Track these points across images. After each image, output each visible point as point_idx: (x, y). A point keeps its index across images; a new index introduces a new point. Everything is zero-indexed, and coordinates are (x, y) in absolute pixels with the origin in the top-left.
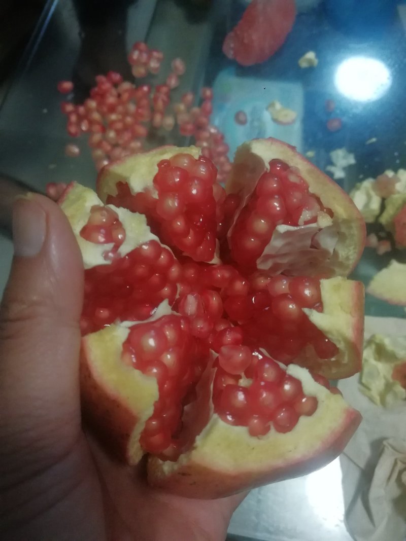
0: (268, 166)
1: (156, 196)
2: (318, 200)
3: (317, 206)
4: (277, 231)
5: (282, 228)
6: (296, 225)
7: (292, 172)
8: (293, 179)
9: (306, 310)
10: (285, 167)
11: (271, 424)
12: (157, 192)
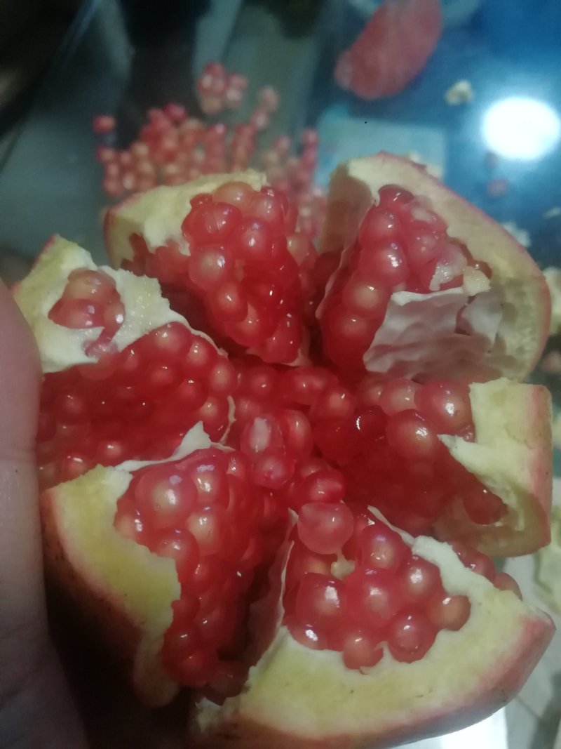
0: (376, 196)
1: (185, 250)
2: (464, 249)
3: (461, 259)
4: (394, 303)
5: (402, 297)
6: (426, 290)
7: (417, 205)
8: (419, 215)
9: (445, 439)
10: (407, 197)
11: (384, 645)
12: (188, 245)
